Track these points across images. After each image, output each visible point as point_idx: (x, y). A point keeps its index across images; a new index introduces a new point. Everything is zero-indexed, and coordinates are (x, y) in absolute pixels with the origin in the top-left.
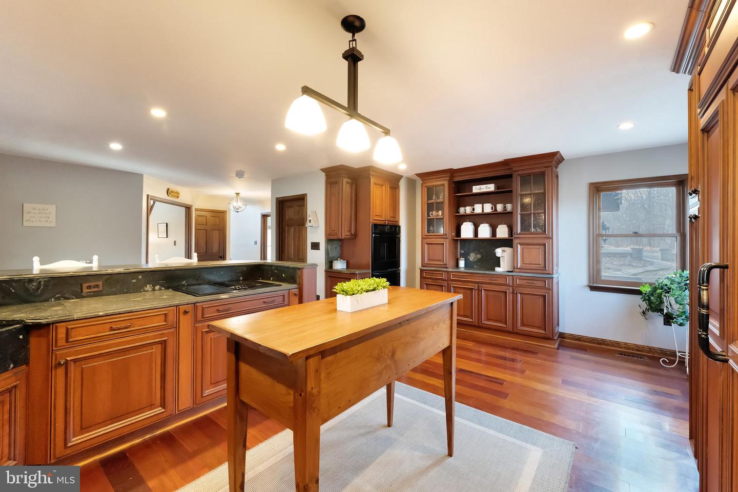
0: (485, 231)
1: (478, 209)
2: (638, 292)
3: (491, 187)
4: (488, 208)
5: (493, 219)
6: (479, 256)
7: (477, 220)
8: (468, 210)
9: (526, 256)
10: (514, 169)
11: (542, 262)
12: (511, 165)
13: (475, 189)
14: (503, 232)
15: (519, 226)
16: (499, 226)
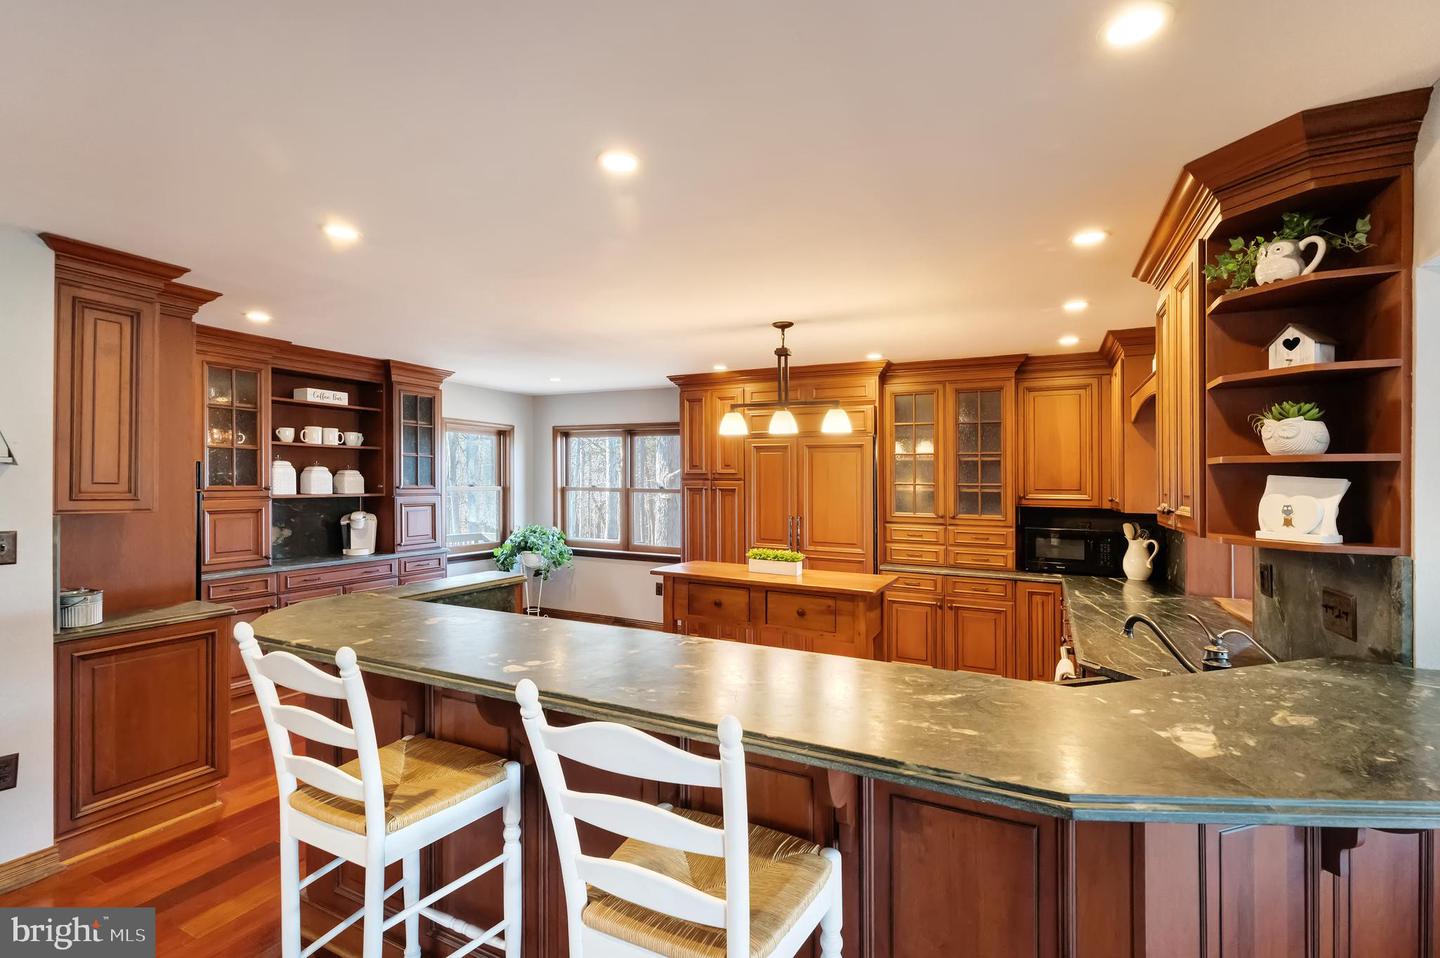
0: (320, 482)
1: (315, 436)
3: (340, 399)
4: (330, 437)
5: (335, 459)
6: (287, 533)
7: (304, 456)
8: (287, 435)
9: (413, 523)
10: (394, 378)
11: (430, 532)
12: (393, 371)
13: (313, 395)
14: (353, 483)
15: (402, 476)
16: (348, 473)
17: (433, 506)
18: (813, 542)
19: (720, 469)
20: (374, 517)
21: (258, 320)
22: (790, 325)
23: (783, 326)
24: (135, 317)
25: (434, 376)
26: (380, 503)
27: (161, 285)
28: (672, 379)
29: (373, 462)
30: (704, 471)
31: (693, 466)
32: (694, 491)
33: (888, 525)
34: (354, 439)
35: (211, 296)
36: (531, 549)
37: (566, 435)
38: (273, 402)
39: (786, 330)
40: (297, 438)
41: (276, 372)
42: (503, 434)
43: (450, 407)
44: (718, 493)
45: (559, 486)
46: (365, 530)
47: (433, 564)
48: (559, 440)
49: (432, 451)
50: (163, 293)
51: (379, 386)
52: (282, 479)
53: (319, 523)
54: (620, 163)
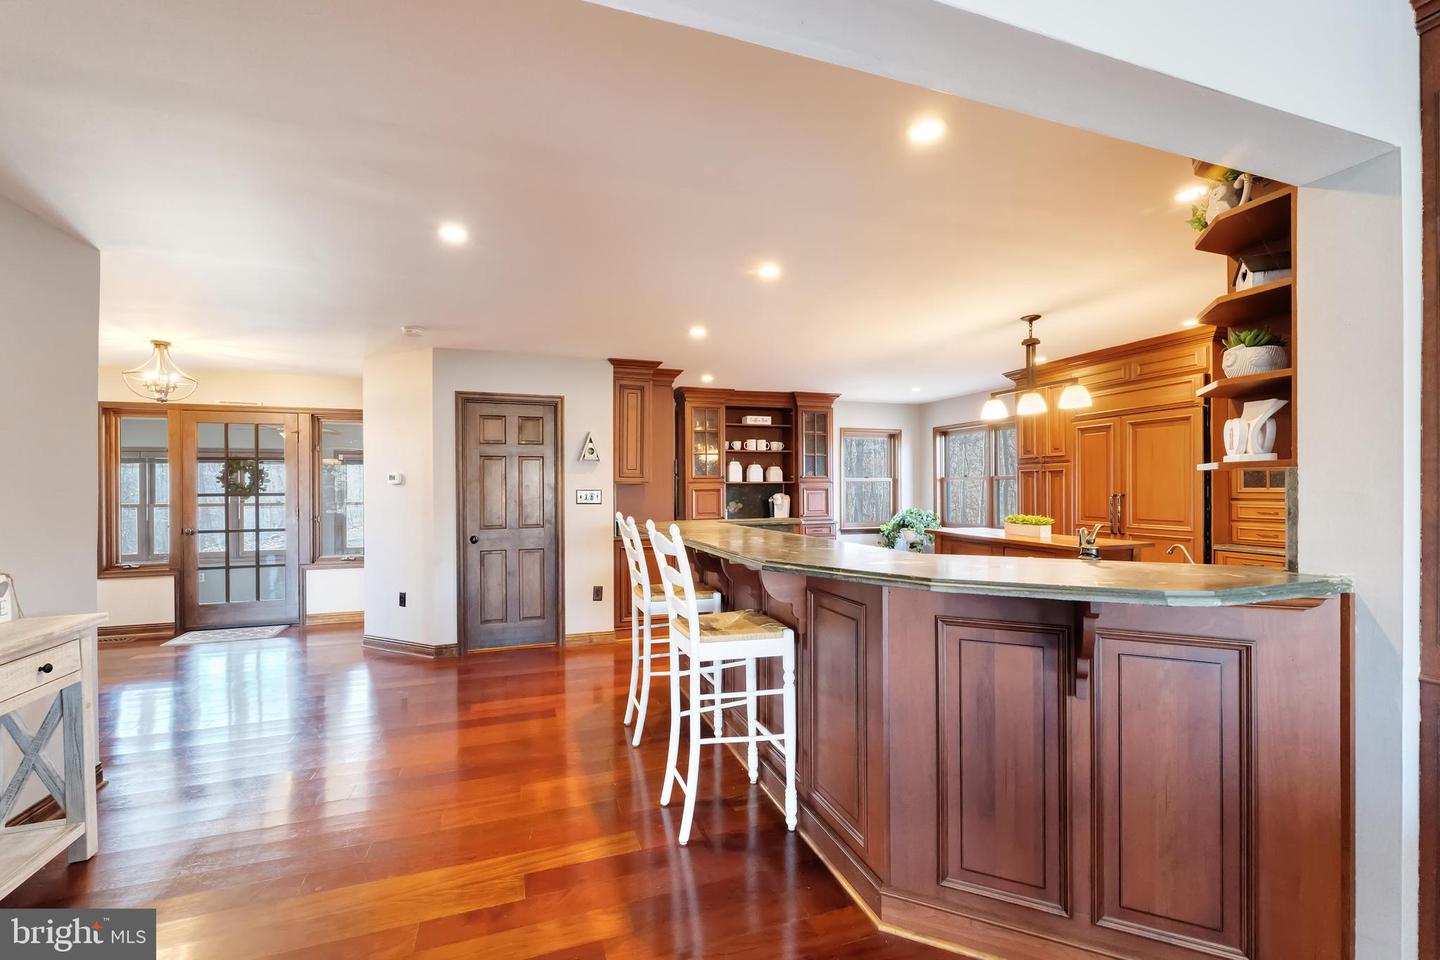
0: (756, 474)
1: (752, 445)
2: (878, 531)
3: (766, 421)
4: (762, 445)
5: (766, 460)
6: (740, 506)
7: (747, 459)
8: (737, 445)
9: (811, 502)
10: (799, 404)
11: (824, 508)
12: (798, 399)
13: (751, 420)
14: (776, 475)
15: (804, 470)
16: (773, 468)
17: (827, 490)
18: (1137, 520)
19: (1049, 452)
20: (788, 497)
21: (707, 380)
22: (1037, 317)
23: (1032, 319)
24: (642, 389)
25: (827, 399)
26: (790, 488)
27: (652, 372)
28: (1008, 375)
29: (787, 461)
30: (1035, 455)
31: (1027, 452)
32: (1027, 474)
33: (1234, 502)
34: (777, 446)
35: (678, 372)
36: (907, 526)
37: (944, 433)
38: (727, 426)
39: (1034, 322)
40: (742, 448)
41: (728, 408)
42: (894, 437)
43: (839, 420)
44: (1048, 476)
45: (938, 477)
46: (782, 505)
47: (826, 531)
48: (938, 439)
49: (826, 452)
50: (654, 374)
51: (791, 410)
52: (735, 473)
53: (758, 501)
54: (769, 271)
